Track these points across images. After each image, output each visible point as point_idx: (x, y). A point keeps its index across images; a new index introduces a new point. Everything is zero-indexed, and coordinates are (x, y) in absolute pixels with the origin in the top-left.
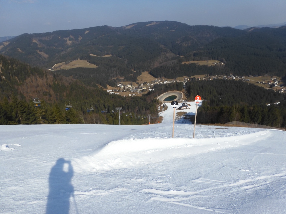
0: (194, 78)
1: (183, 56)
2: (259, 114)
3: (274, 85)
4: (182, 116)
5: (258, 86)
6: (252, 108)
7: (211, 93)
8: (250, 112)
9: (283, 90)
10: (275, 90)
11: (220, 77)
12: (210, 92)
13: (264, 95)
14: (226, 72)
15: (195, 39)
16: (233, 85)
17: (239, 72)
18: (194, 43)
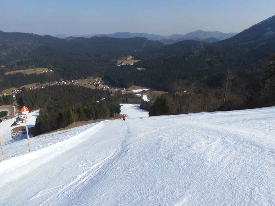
0: (24, 88)
2: (92, 111)
3: (98, 85)
4: (20, 132)
5: (86, 88)
6: (86, 107)
7: (46, 101)
8: (85, 111)
9: (105, 87)
10: (99, 88)
11: (52, 83)
12: (45, 99)
13: (93, 94)
14: (56, 78)
15: (15, 47)
16: (66, 90)
17: (69, 77)
18: (15, 51)
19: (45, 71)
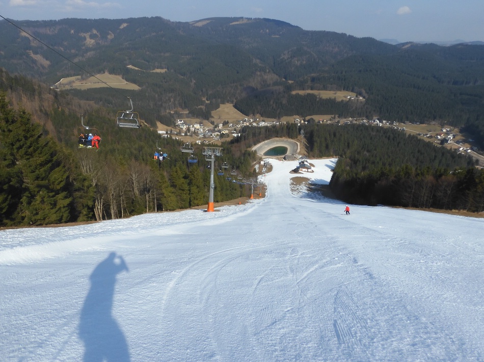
0: (312, 119)
1: (292, 82)
3: (447, 141)
5: (422, 140)
9: (461, 149)
10: (448, 148)
11: (356, 120)
12: (348, 144)
13: (435, 156)
14: (366, 112)
15: (313, 53)
16: (382, 135)
17: (389, 114)
18: (313, 59)
19: (351, 98)
